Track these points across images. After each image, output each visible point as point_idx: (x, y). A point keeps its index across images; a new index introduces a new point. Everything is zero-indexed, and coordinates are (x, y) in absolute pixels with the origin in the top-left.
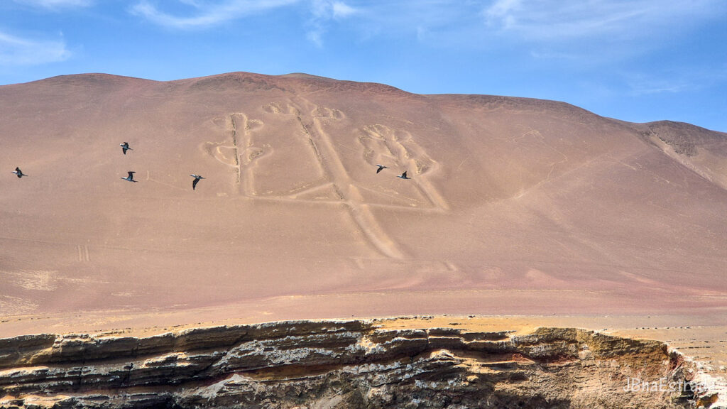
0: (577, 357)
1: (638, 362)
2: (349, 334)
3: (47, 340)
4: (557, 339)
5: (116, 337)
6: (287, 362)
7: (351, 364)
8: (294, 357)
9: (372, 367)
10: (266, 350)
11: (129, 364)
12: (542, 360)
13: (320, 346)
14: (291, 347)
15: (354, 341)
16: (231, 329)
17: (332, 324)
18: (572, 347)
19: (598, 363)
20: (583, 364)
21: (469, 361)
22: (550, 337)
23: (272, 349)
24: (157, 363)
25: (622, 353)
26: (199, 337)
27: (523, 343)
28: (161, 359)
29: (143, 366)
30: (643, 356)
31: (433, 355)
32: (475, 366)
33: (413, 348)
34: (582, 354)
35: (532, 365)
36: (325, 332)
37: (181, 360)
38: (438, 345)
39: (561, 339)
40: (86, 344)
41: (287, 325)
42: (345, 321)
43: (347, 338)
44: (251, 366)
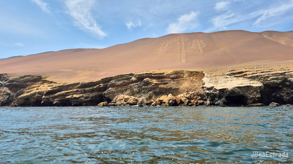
0: (183, 77)
1: (197, 77)
2: (130, 76)
3: (78, 84)
4: (178, 73)
5: (90, 82)
6: (119, 84)
7: (132, 83)
8: (120, 83)
9: (135, 84)
10: (115, 82)
11: (93, 87)
12: (173, 79)
13: (125, 80)
14: (120, 81)
15: (131, 78)
16: (108, 78)
17: (127, 75)
18: (182, 75)
19: (188, 78)
20: (184, 79)
21: (154, 80)
22: (176, 73)
23: (116, 82)
24: (97, 87)
25: (194, 75)
26: (103, 80)
27: (168, 75)
28: (98, 86)
29: (95, 87)
30: (199, 75)
31: (144, 80)
32: (155, 81)
33: (140, 78)
34: (185, 76)
35: (170, 80)
36: (125, 76)
37: (102, 86)
38: (146, 77)
39: (180, 73)
40: (85, 84)
41: (118, 76)
42: (129, 73)
43: (130, 77)
44: (113, 86)
